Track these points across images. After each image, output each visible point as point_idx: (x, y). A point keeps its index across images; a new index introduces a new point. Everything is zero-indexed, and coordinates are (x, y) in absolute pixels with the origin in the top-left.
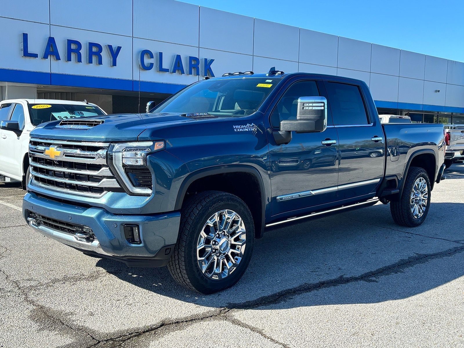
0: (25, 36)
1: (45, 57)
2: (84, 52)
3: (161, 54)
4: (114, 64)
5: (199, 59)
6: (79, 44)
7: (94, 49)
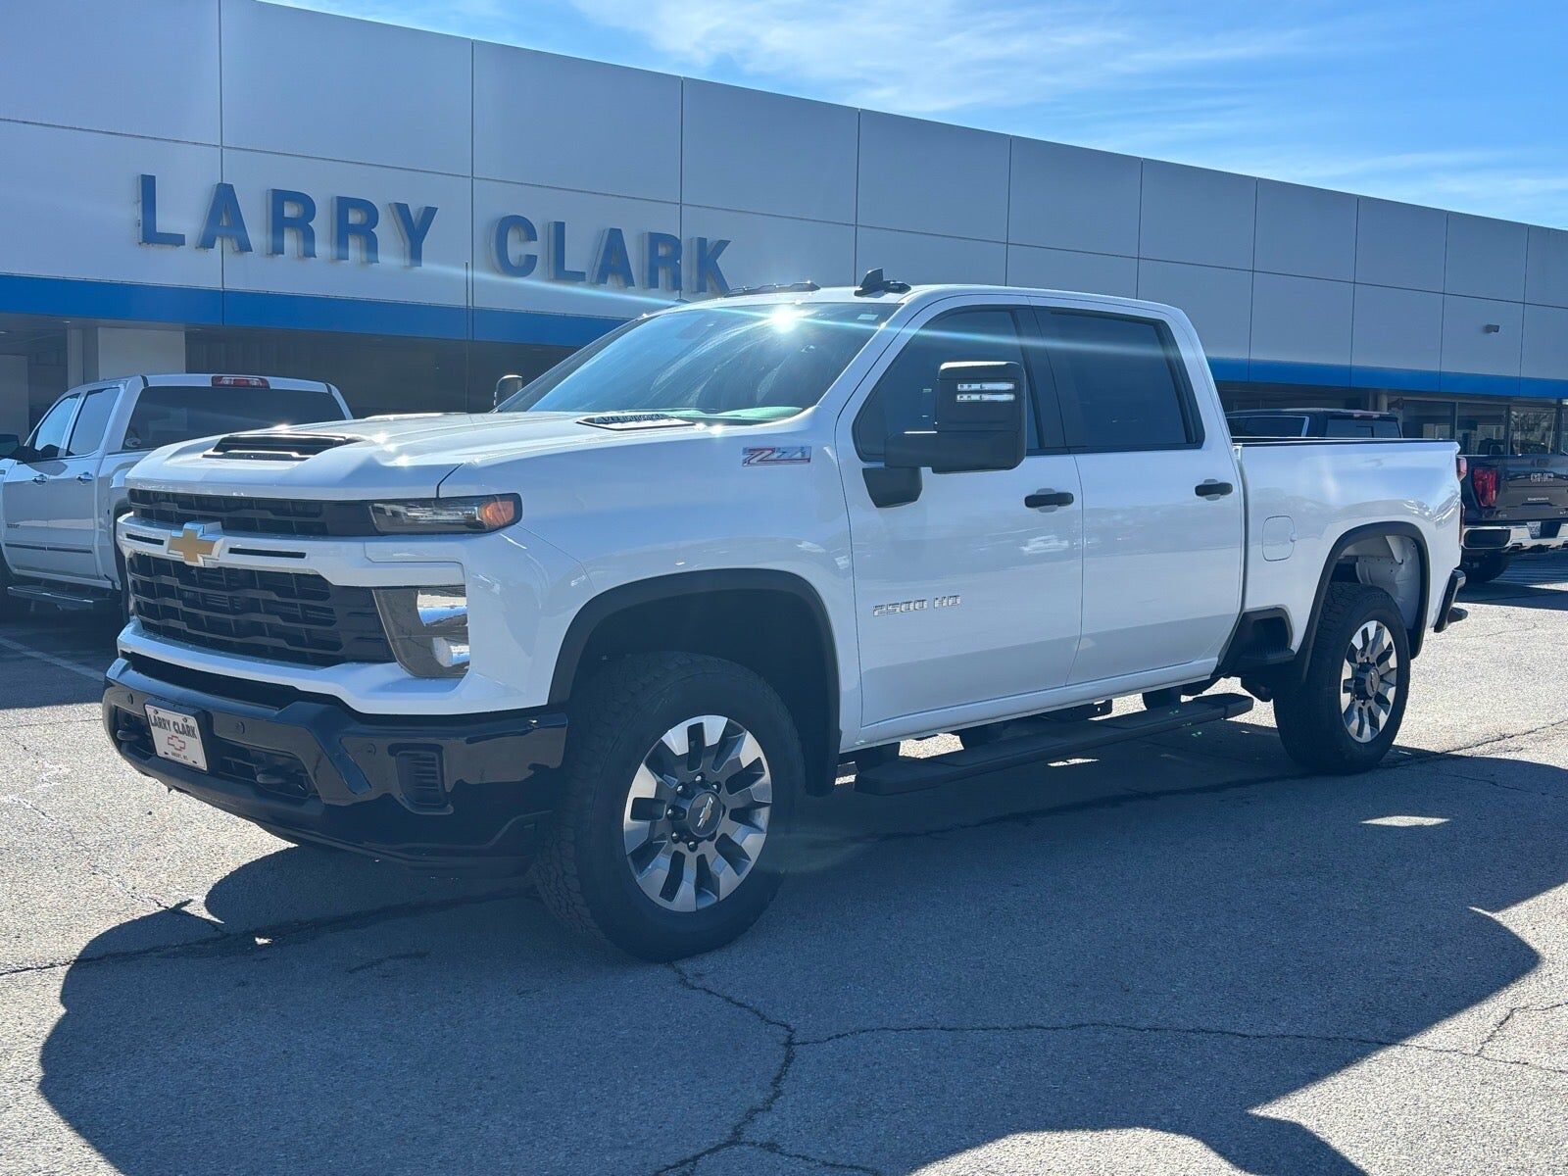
0: (148, 185)
1: (206, 243)
2: (322, 224)
3: (560, 228)
4: (415, 258)
5: (680, 241)
6: (306, 203)
7: (354, 217)
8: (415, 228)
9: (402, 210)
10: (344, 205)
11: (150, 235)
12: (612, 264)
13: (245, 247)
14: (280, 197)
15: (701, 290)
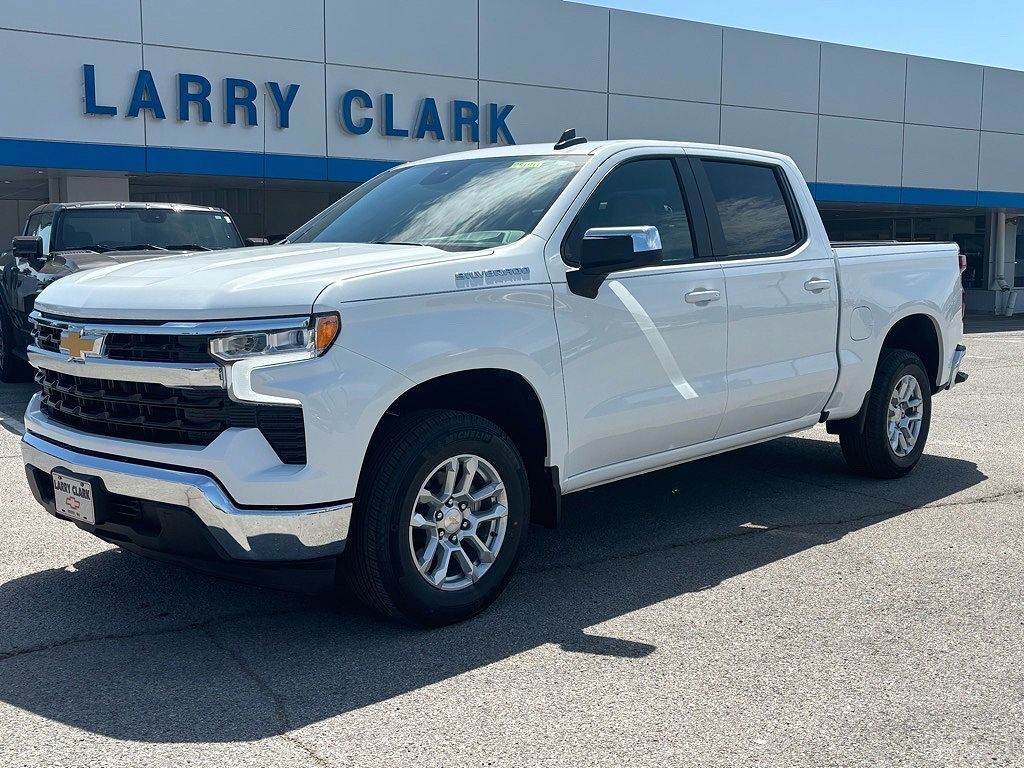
0: (89, 71)
1: (132, 113)
2: (215, 99)
3: (389, 98)
4: (284, 123)
5: (478, 108)
6: (204, 83)
7: (239, 93)
8: (284, 100)
9: (274, 87)
10: (231, 84)
11: (92, 108)
12: (427, 123)
13: (160, 115)
14: (184, 80)
15: (493, 141)
